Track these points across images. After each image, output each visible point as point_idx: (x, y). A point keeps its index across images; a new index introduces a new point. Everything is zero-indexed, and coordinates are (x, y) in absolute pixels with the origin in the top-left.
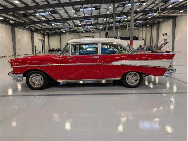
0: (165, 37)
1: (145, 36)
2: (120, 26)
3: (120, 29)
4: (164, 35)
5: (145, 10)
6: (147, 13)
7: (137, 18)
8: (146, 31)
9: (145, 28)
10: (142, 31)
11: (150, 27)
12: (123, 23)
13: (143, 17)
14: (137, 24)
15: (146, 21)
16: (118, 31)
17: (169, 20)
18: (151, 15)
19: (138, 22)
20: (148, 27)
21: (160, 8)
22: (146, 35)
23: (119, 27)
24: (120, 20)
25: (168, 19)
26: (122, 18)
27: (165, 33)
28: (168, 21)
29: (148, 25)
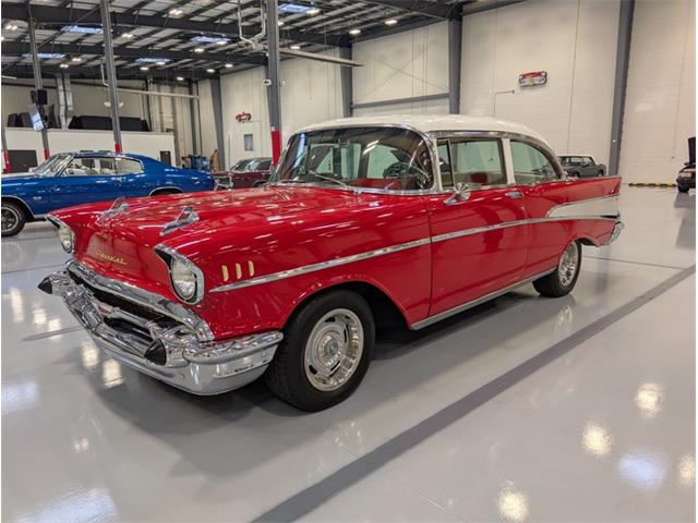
0: (246, 128)
1: (171, 120)
2: (73, 67)
3: (67, 81)
4: (239, 118)
5: (195, 19)
6: (193, 32)
7: (152, 45)
8: (173, 99)
9: (167, 88)
10: (160, 97)
11: (184, 86)
12: (85, 56)
13: (173, 46)
14: (144, 69)
15: (176, 61)
16: (61, 88)
17: (252, 67)
18: (205, 43)
19: (146, 60)
20: (180, 84)
21: (240, 24)
22: (174, 114)
23: (63, 70)
24: (79, 40)
25: (250, 65)
26: (88, 35)
27: (244, 114)
28: (249, 71)
29: (180, 79)
